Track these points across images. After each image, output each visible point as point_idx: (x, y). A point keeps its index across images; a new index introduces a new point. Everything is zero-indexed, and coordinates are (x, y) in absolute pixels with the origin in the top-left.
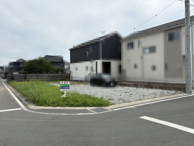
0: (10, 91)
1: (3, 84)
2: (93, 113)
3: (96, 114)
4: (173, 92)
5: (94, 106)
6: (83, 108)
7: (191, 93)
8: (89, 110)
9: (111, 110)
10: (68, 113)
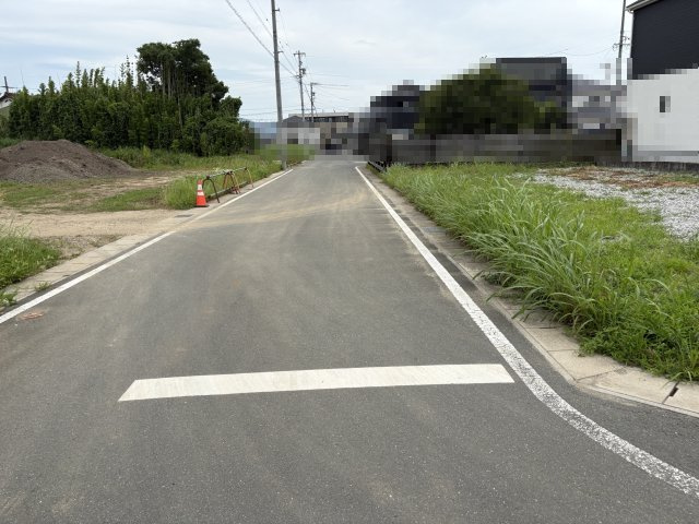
0: (392, 212)
1: (358, 174)
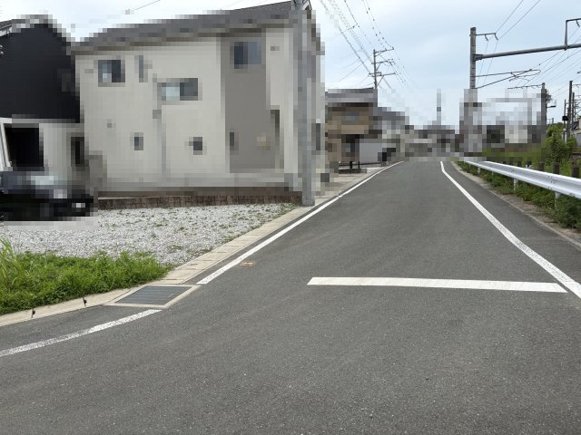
2: (146, 309)
3: (164, 310)
4: (275, 207)
5: (115, 288)
6: (76, 305)
7: (314, 204)
8: (112, 304)
9: (194, 288)
10: (37, 338)
